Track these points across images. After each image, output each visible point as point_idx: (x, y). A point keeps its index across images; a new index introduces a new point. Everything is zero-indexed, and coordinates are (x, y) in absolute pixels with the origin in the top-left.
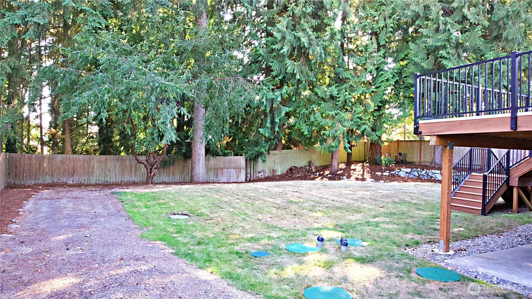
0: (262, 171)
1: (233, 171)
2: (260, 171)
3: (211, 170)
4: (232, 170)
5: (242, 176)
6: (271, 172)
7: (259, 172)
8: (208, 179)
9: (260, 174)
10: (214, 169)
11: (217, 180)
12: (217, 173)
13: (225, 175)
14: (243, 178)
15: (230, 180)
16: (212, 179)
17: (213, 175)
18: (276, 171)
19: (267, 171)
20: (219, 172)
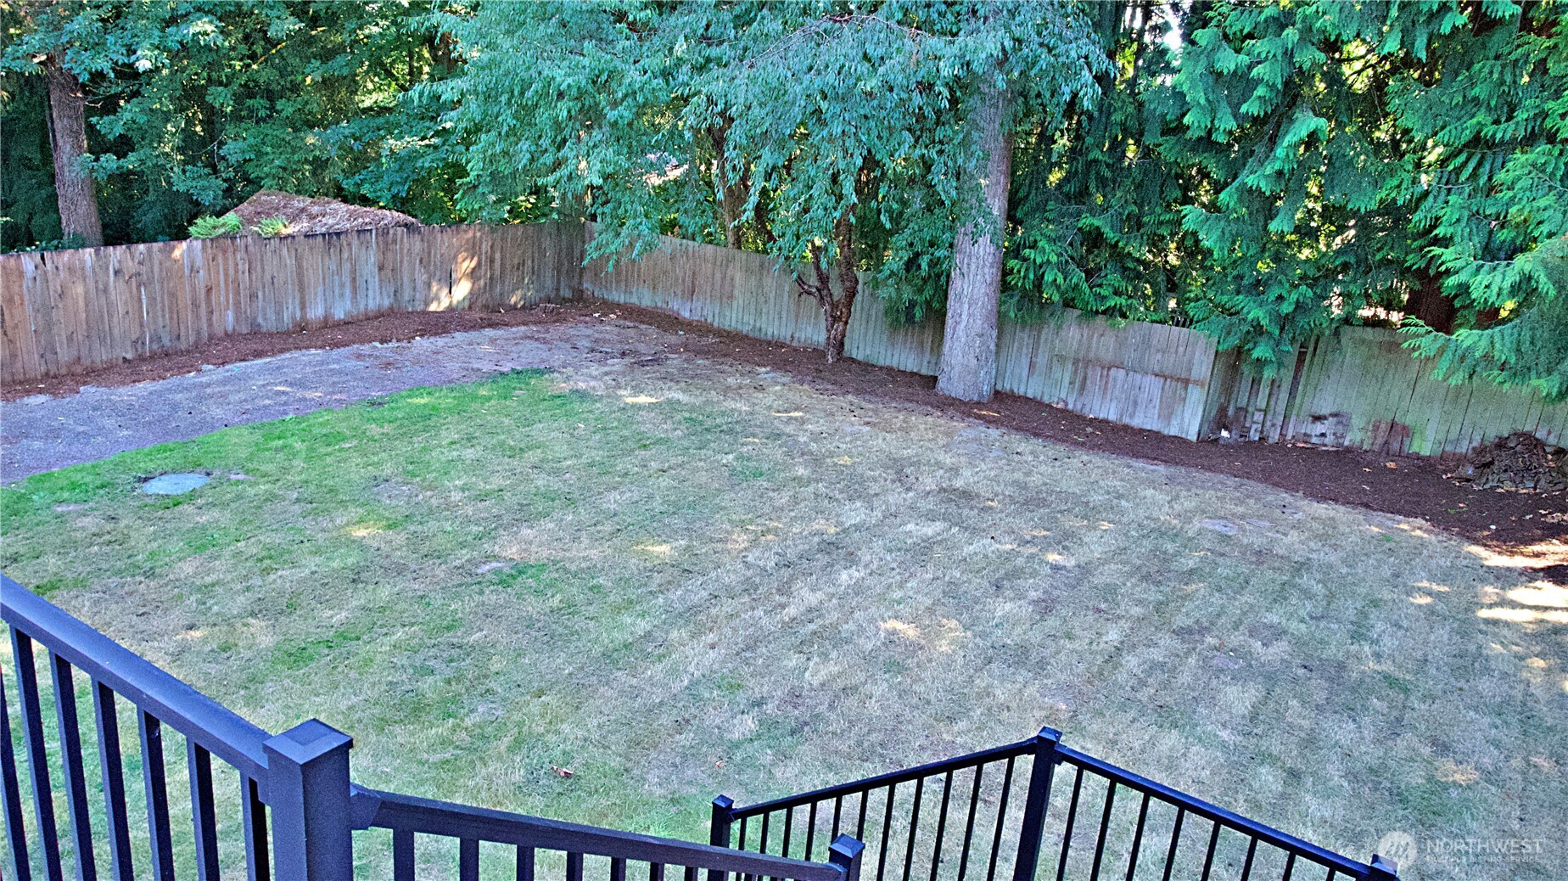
0: (1335, 415)
1: (1152, 385)
2: (1324, 412)
3: (1062, 359)
4: (1150, 379)
5: (1187, 415)
6: (1376, 428)
7: (1318, 418)
8: (1047, 391)
9: (1319, 428)
10: (1076, 362)
11: (1079, 407)
12: (1085, 379)
13: (1117, 393)
14: (1189, 423)
15: (1132, 416)
16: (1063, 396)
17: (1066, 381)
18: (1406, 431)
19: (1357, 422)
20: (1095, 374)
